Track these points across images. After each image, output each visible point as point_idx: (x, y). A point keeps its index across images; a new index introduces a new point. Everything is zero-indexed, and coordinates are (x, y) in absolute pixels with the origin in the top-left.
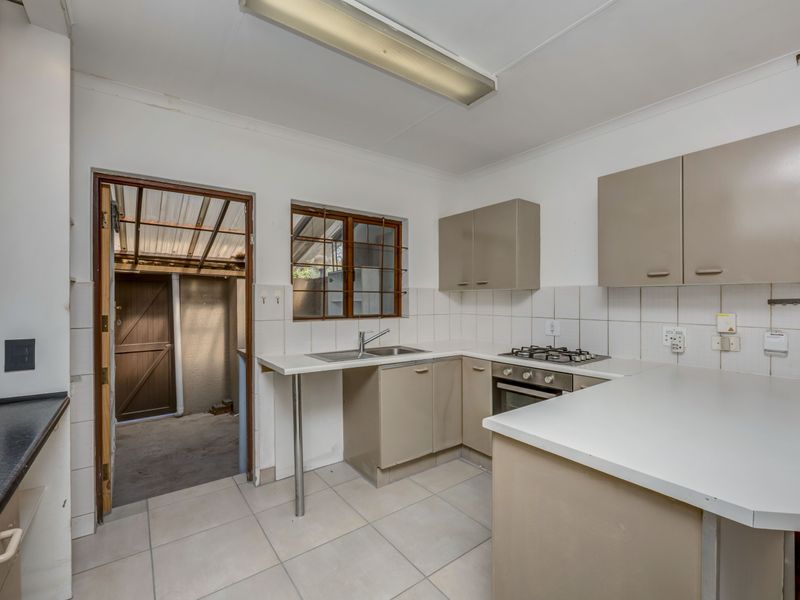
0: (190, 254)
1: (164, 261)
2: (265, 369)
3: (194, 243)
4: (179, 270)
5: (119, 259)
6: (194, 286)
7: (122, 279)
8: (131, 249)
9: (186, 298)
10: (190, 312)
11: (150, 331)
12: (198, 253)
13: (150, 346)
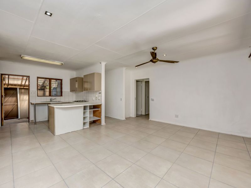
0: (21, 83)
1: (15, 85)
2: (32, 104)
3: (22, 82)
4: (19, 87)
5: (4, 84)
6: (23, 91)
7: (5, 89)
8: (7, 82)
9: (21, 93)
10: (22, 96)
11: (12, 100)
12: (23, 83)
13: (12, 104)
